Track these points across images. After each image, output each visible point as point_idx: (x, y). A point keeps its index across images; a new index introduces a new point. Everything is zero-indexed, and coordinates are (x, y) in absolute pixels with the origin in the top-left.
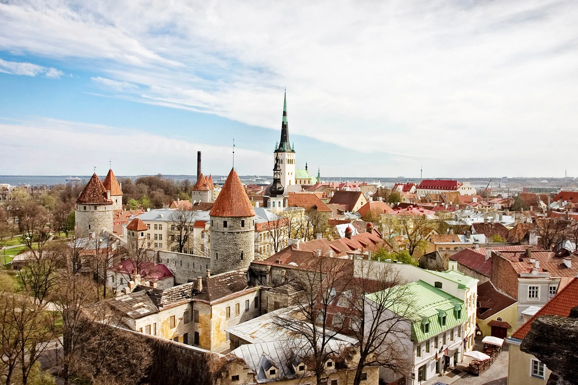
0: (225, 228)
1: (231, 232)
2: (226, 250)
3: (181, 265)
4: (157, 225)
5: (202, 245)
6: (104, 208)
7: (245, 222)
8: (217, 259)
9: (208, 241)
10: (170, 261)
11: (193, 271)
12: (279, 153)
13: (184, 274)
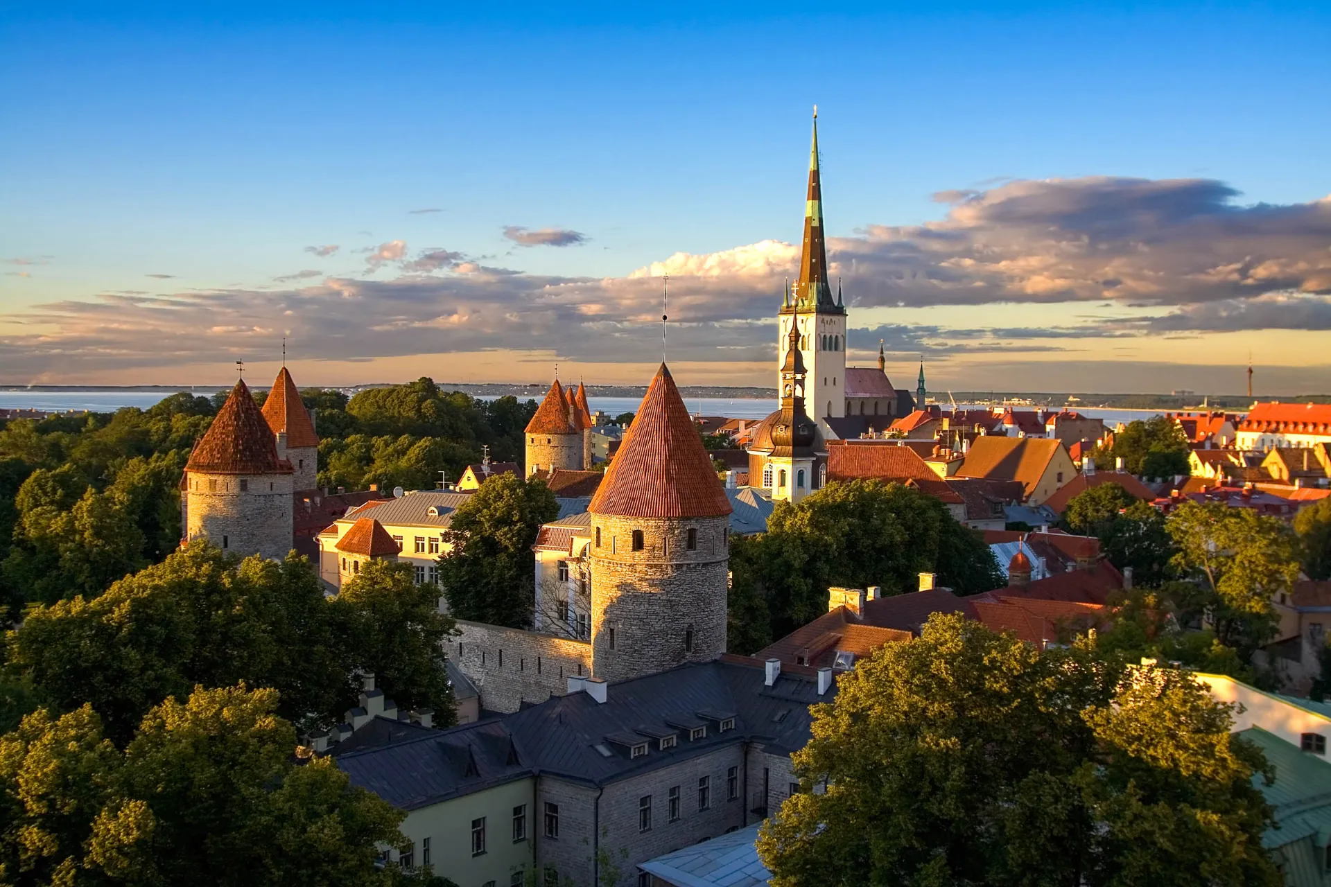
0: (637, 553)
1: (656, 566)
2: (641, 620)
3: (501, 665)
4: (423, 539)
5: (561, 603)
6: (268, 486)
7: (699, 535)
8: (612, 646)
9: (578, 589)
10: (465, 650)
11: (536, 683)
12: (798, 316)
13: (507, 690)
